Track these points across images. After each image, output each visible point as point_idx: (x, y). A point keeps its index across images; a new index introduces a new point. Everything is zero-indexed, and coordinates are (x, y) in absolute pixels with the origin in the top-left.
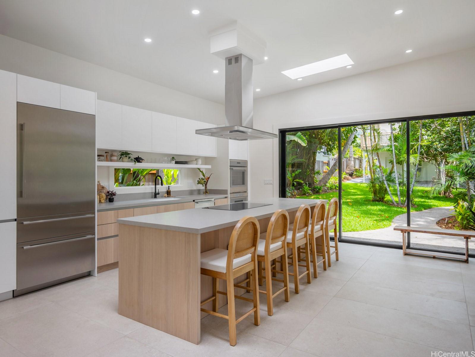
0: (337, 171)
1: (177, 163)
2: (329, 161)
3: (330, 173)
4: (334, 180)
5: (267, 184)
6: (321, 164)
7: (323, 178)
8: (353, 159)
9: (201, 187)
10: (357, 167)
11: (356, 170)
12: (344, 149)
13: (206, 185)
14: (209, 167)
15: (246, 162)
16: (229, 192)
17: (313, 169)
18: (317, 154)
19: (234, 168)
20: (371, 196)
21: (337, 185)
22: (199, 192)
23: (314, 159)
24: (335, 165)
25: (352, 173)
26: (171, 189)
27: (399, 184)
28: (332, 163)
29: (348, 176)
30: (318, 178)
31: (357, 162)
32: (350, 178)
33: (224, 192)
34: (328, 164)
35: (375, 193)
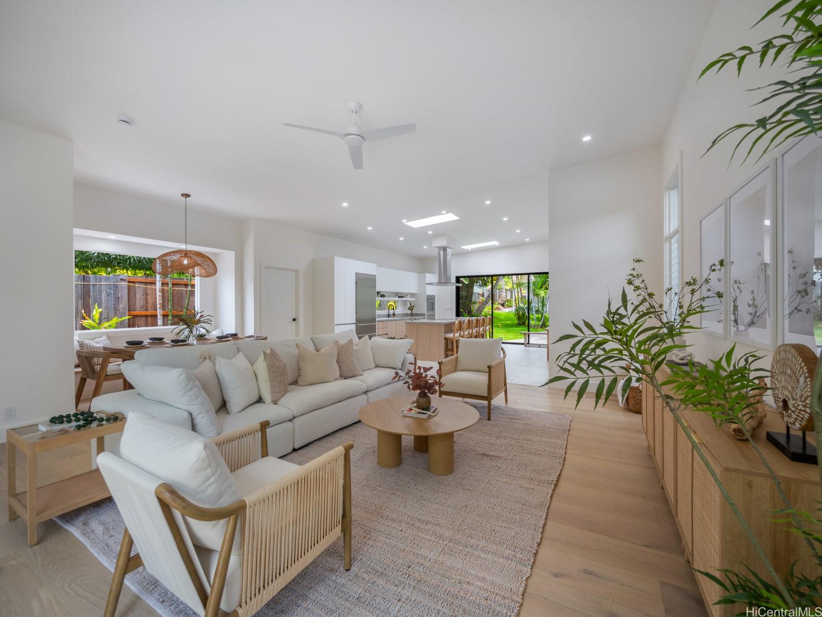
0: (491, 301)
1: (399, 297)
2: (483, 293)
3: (484, 304)
4: (487, 309)
5: (448, 310)
6: (477, 295)
7: (479, 308)
8: (505, 291)
9: (409, 312)
10: (509, 298)
11: (508, 301)
12: (496, 284)
13: (412, 310)
14: (414, 299)
15: (434, 296)
16: (426, 315)
17: (471, 300)
18: (475, 287)
19: (429, 300)
20: (516, 322)
21: (491, 313)
22: (407, 315)
23: (472, 292)
24: (488, 296)
25: (504, 304)
26: (396, 313)
27: (536, 312)
28: (486, 294)
29: (500, 306)
30: (475, 307)
31: (509, 293)
32: (501, 307)
33: (424, 315)
34: (483, 295)
35: (519, 318)
